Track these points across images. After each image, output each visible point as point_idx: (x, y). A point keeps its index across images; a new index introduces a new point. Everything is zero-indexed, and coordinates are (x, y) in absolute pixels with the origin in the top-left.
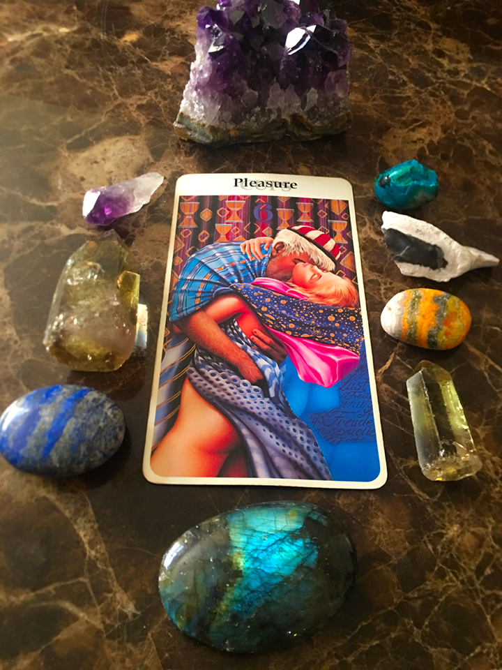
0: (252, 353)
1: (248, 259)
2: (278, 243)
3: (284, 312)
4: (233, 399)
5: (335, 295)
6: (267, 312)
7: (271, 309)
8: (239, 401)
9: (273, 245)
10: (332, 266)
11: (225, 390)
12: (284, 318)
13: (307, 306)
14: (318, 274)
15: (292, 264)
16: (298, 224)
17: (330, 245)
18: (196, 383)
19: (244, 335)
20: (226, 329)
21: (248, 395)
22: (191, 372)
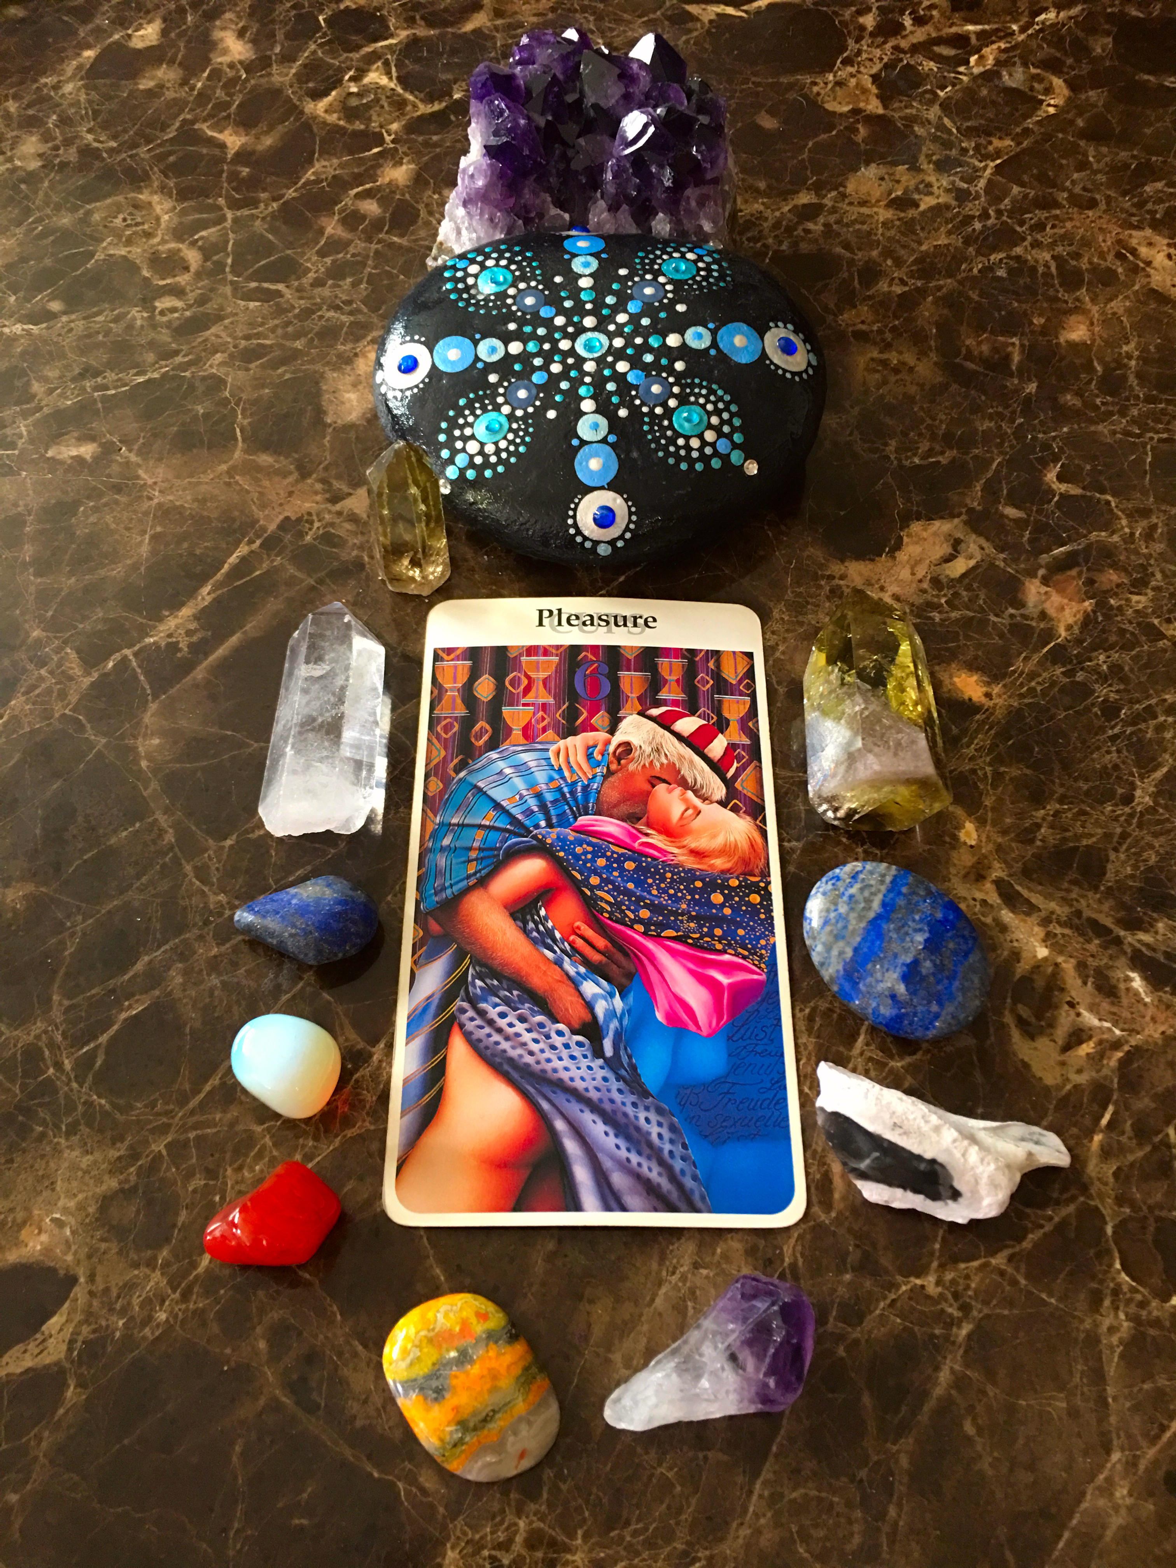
0: (572, 971)
1: (563, 778)
2: (619, 745)
3: (631, 886)
4: (538, 1062)
5: (725, 851)
6: (599, 887)
7: (607, 881)
8: (548, 1067)
9: (611, 748)
10: (719, 790)
11: (524, 1044)
12: (629, 900)
13: (673, 874)
14: (695, 808)
15: (647, 787)
16: (657, 704)
17: (717, 747)
18: (471, 1033)
19: (558, 935)
20: (525, 923)
21: (565, 1053)
22: (463, 1011)
